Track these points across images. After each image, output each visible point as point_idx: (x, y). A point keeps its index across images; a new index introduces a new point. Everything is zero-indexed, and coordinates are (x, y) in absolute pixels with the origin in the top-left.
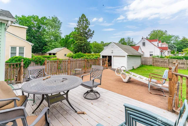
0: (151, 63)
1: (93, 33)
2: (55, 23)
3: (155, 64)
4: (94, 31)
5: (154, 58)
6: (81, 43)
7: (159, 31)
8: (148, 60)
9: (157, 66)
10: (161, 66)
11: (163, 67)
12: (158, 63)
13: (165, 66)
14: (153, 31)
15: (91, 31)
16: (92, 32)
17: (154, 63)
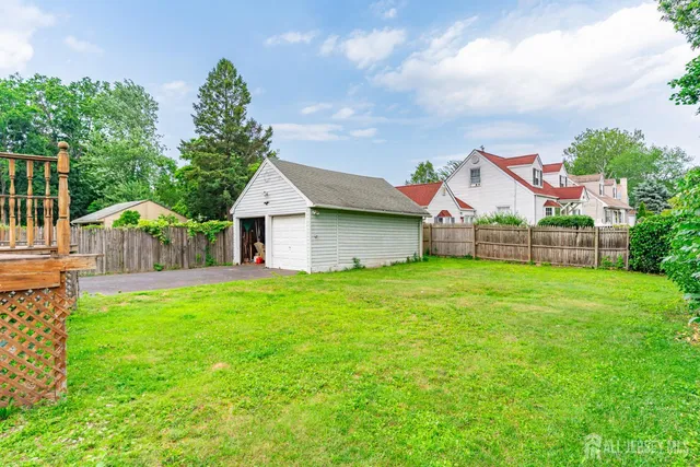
0: (469, 249)
1: (267, 136)
2: (132, 105)
3: (484, 253)
4: (270, 129)
5: (482, 226)
6: (206, 177)
7: (613, 135)
8: (459, 234)
9: (491, 257)
10: (506, 256)
11: (509, 262)
12: (495, 247)
13: (518, 256)
14: (586, 136)
15: (259, 130)
16: (263, 134)
17: (479, 248)
